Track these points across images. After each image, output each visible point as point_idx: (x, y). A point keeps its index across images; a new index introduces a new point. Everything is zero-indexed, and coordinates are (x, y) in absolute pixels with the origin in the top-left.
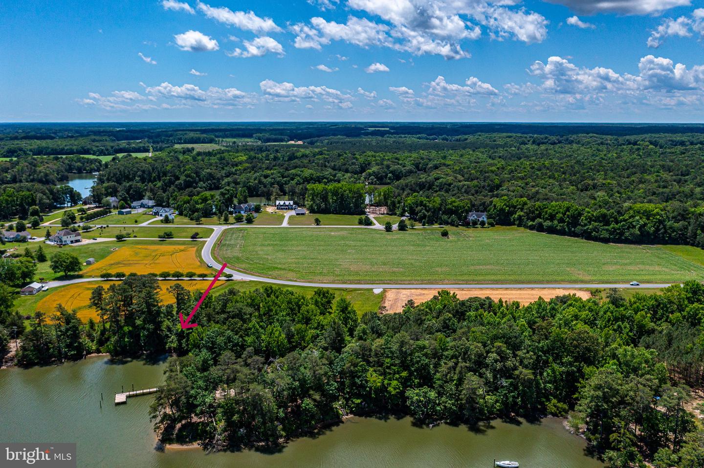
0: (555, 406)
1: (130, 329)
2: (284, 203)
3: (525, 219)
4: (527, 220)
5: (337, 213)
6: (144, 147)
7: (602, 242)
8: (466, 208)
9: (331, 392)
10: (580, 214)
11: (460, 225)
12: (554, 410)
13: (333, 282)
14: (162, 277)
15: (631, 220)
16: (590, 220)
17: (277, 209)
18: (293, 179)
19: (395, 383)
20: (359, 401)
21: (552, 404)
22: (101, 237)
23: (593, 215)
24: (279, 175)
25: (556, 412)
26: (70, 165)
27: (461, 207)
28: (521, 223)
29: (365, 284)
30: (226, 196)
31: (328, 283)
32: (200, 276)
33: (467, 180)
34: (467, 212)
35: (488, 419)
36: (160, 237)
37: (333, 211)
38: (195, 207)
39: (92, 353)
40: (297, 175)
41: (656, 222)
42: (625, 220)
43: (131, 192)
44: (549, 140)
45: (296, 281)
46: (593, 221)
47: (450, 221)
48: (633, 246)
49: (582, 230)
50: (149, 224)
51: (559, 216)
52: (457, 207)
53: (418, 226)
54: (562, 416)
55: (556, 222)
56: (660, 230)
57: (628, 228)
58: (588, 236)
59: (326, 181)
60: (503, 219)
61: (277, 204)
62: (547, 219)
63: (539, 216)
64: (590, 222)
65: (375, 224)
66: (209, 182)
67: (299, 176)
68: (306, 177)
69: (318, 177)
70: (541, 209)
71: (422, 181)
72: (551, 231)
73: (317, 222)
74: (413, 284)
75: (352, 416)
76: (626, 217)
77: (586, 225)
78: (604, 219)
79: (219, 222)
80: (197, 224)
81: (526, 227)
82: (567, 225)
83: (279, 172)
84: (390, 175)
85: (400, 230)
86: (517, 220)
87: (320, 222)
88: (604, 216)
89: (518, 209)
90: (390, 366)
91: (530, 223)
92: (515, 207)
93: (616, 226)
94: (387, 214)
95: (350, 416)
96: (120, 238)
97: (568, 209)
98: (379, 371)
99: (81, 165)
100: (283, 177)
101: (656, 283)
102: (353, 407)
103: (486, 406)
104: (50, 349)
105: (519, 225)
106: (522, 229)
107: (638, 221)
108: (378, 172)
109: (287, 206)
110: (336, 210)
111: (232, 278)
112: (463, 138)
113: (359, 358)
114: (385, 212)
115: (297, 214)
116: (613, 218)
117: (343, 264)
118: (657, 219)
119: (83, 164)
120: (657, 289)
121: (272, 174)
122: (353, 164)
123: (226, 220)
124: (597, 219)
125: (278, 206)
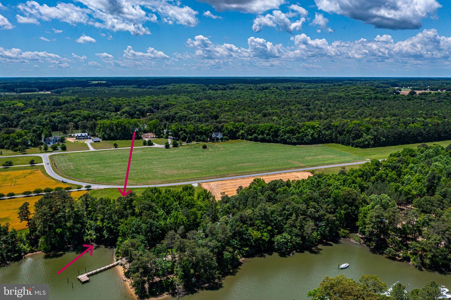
0: (343, 232)
1: (61, 230)
2: (81, 135)
3: (246, 135)
4: (247, 136)
5: (122, 139)
7: (292, 145)
8: (211, 130)
9: (235, 245)
10: (279, 130)
11: (209, 141)
12: (343, 235)
13: (162, 183)
14: (36, 193)
15: (306, 131)
16: (285, 132)
17: (76, 139)
19: (265, 234)
20: (247, 249)
21: (342, 231)
23: (286, 130)
24: (64, 115)
25: (345, 236)
27: (207, 130)
28: (243, 137)
29: (183, 182)
30: (38, 132)
31: (159, 184)
33: (195, 113)
34: (211, 132)
35: (316, 245)
36: (4, 165)
39: (28, 253)
40: (77, 115)
41: (318, 132)
42: (303, 132)
44: (218, 87)
46: (287, 133)
47: (202, 139)
48: (309, 146)
49: (281, 139)
51: (267, 131)
52: (205, 130)
53: (184, 144)
54: (348, 237)
55: (265, 135)
56: (320, 136)
57: (305, 136)
58: (284, 142)
59: (100, 118)
60: (232, 136)
61: (76, 135)
62: (260, 134)
63: (254, 132)
64: (285, 134)
65: (154, 145)
67: (80, 115)
69: (93, 116)
70: (256, 128)
71: (167, 115)
72: (263, 141)
73: (116, 146)
74: (212, 178)
75: (244, 258)
76: (303, 129)
77: (283, 136)
78: (292, 132)
79: (40, 151)
81: (247, 139)
82: (272, 137)
83: (64, 114)
84: (137, 112)
85: (174, 147)
86: (241, 136)
87: (117, 145)
88: (292, 130)
89: (240, 129)
91: (250, 137)
92: (238, 128)
93: (299, 135)
94: (156, 137)
97: (271, 127)
98: (255, 228)
100: (68, 117)
101: (336, 164)
102: (244, 253)
103: (314, 239)
105: (242, 139)
106: (244, 140)
107: (309, 132)
108: (130, 111)
109: (84, 136)
111: (91, 188)
112: (163, 87)
114: (154, 136)
115: (95, 142)
116: (297, 131)
117: (158, 171)
118: (318, 130)
120: (339, 167)
121: (59, 115)
122: (110, 106)
123: (46, 149)
124: (288, 132)
125: (76, 137)
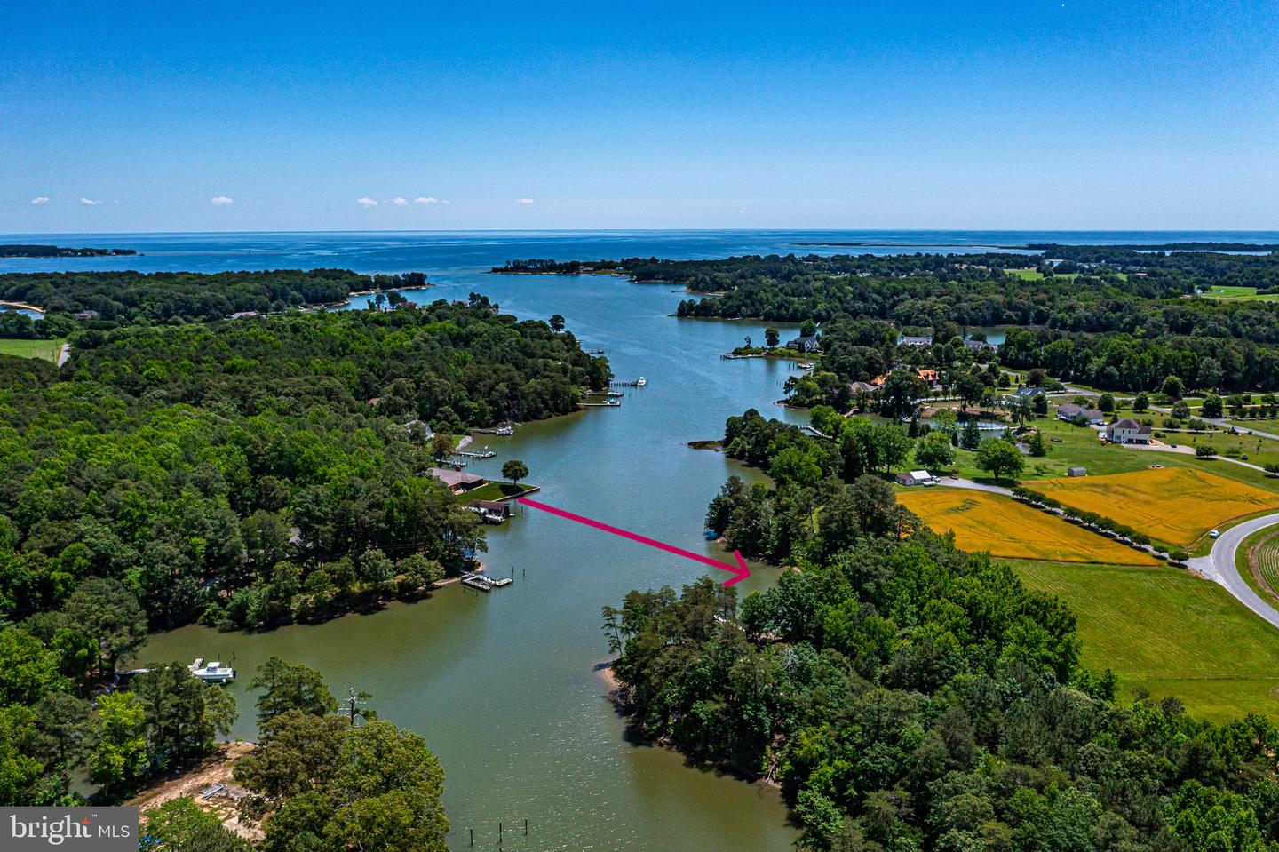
22: (1190, 445)
95: (778, 786)
96: (1203, 453)
111: (1187, 563)
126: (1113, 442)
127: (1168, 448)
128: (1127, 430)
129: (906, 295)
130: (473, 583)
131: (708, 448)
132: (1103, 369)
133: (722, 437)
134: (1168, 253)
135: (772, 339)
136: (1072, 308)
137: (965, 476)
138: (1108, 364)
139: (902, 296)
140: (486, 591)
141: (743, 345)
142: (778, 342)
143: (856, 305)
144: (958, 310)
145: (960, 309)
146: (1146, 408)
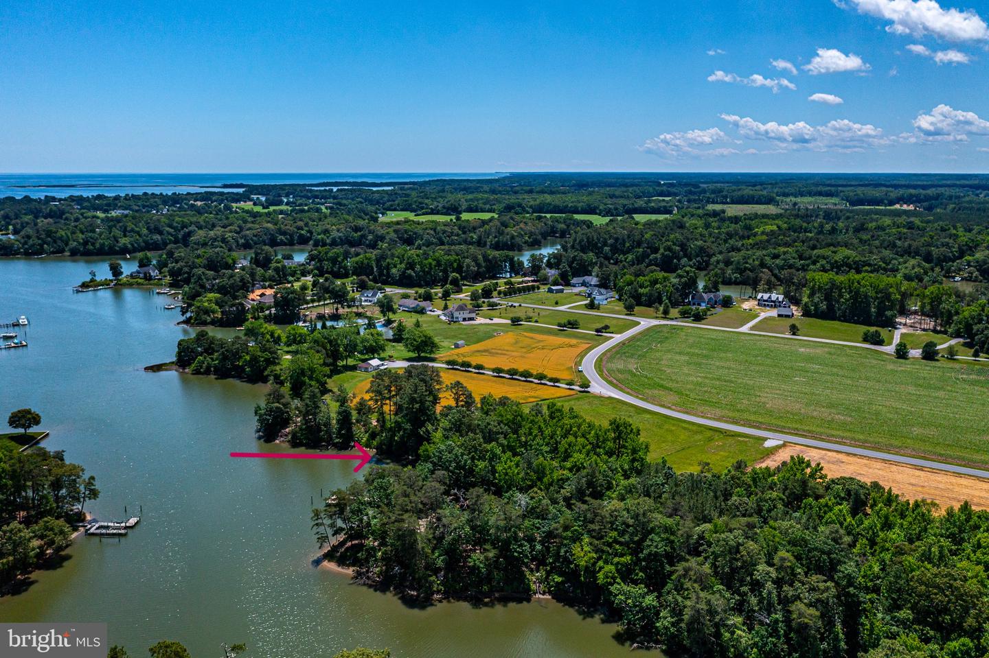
2: (770, 298)
5: (845, 321)
6: (665, 207)
9: (516, 554)
17: (759, 305)
18: (814, 263)
20: (559, 579)
22: (500, 317)
26: (553, 227)
30: (683, 280)
32: (551, 380)
36: (559, 325)
37: (840, 316)
38: (636, 291)
43: (574, 265)
45: (669, 408)
50: (569, 308)
53: (965, 356)
61: (759, 297)
65: (888, 345)
66: (698, 259)
68: (836, 261)
73: (794, 330)
75: (550, 597)
79: (653, 315)
80: (627, 315)
85: (924, 358)
87: (798, 330)
90: (611, 543)
94: (934, 330)
95: (548, 597)
96: (515, 321)
98: (596, 545)
99: (565, 227)
100: (801, 258)
102: (552, 586)
104: (321, 431)
109: (774, 301)
110: (844, 316)
111: (589, 389)
113: (580, 521)
114: (932, 328)
115: (780, 315)
119: (568, 226)
121: (785, 253)
123: (666, 312)
125: (759, 300)
126: (455, 322)
127: (488, 321)
128: (461, 312)
129: (193, 228)
130: (98, 531)
131: (166, 370)
132: (404, 272)
133: (174, 359)
134: (335, 189)
135: (116, 271)
136: (326, 232)
137: (398, 359)
138: (407, 269)
139: (190, 228)
140: (125, 535)
141: (88, 278)
142: (122, 273)
143: (154, 237)
144: (245, 237)
145: (245, 236)
146: (449, 296)
